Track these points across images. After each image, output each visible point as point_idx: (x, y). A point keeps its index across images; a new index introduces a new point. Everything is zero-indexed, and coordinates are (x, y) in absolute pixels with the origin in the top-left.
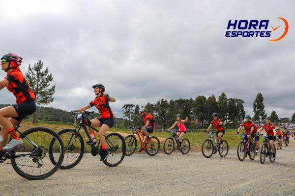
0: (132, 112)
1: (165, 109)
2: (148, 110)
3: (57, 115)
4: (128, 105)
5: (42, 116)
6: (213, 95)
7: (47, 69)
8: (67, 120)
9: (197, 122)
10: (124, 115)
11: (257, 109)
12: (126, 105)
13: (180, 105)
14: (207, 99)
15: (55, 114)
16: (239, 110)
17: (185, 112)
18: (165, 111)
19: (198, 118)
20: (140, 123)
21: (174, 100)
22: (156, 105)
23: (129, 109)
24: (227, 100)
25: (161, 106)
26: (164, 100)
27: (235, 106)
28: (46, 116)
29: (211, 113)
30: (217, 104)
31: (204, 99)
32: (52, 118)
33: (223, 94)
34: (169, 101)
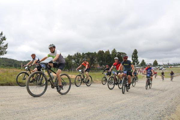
1: (79, 59)
2: (68, 59)
3: (11, 63)
6: (108, 50)
7: (2, 33)
8: (17, 66)
9: (98, 66)
11: (134, 59)
13: (89, 56)
14: (105, 52)
15: (9, 62)
19: (99, 64)
21: (85, 53)
22: (73, 56)
24: (117, 53)
25: (77, 57)
26: (79, 53)
27: (121, 57)
28: (3, 64)
29: (107, 61)
30: (110, 55)
31: (103, 52)
32: (7, 65)
33: (114, 50)
34: (81, 54)
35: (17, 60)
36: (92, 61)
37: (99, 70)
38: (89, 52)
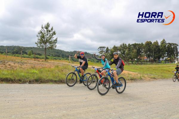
0: (104, 52)
1: (125, 50)
2: (114, 51)
3: (59, 53)
4: (102, 47)
5: (50, 53)
6: (157, 41)
7: (52, 28)
8: (64, 56)
9: (145, 58)
10: (99, 53)
12: (100, 47)
13: (135, 47)
14: (153, 43)
15: (57, 53)
16: (174, 51)
17: (138, 51)
18: (125, 51)
19: (146, 55)
20: (109, 58)
21: (131, 44)
22: (119, 47)
23: (102, 50)
24: (166, 44)
25: (123, 48)
26: (125, 44)
27: (172, 48)
28: (52, 54)
29: (155, 53)
30: (159, 46)
31: (151, 43)
32: (56, 55)
33: (164, 40)
34: (127, 45)
35: (64, 51)
36: (139, 52)
37: (146, 62)
38: (135, 43)
